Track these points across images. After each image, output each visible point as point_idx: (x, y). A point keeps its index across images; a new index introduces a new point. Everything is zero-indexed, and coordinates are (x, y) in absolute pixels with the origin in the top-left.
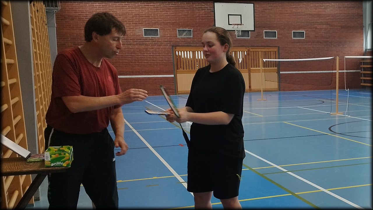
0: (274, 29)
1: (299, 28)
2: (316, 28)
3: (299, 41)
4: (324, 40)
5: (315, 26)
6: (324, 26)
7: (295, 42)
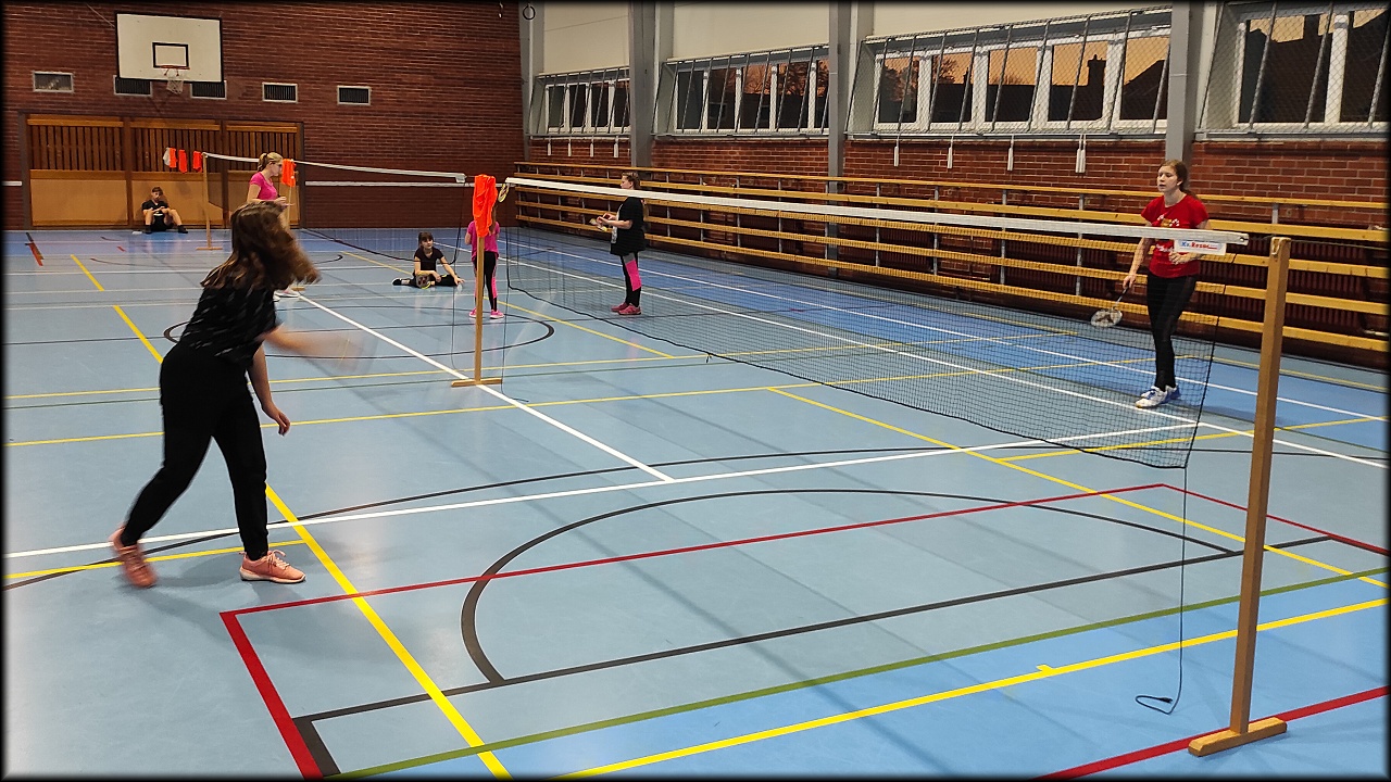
0: (289, 78)
1: (355, 81)
2: (400, 82)
3: (355, 112)
4: (421, 109)
5: (397, 76)
6: (420, 78)
7: (343, 111)
